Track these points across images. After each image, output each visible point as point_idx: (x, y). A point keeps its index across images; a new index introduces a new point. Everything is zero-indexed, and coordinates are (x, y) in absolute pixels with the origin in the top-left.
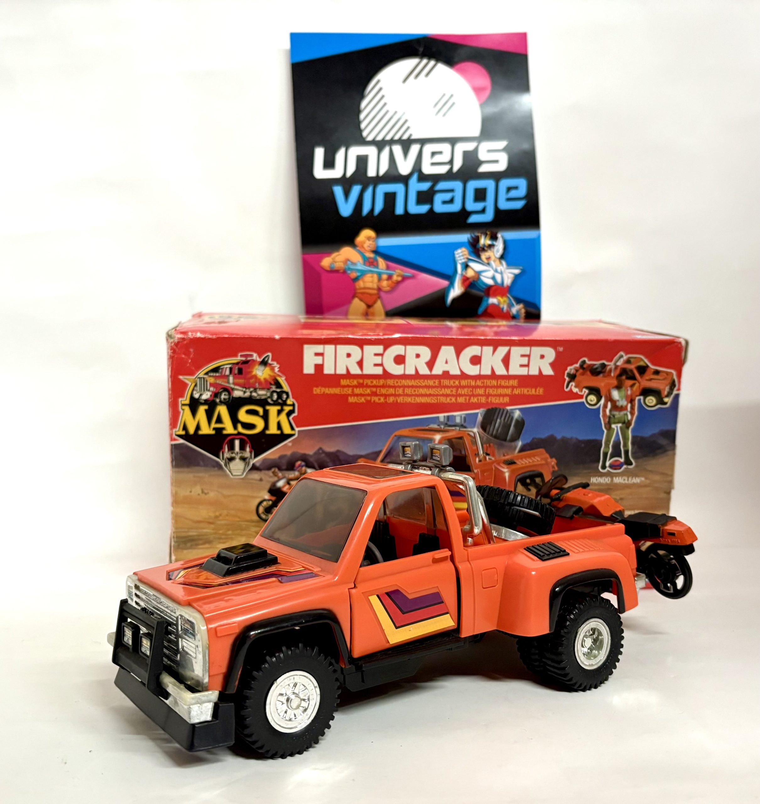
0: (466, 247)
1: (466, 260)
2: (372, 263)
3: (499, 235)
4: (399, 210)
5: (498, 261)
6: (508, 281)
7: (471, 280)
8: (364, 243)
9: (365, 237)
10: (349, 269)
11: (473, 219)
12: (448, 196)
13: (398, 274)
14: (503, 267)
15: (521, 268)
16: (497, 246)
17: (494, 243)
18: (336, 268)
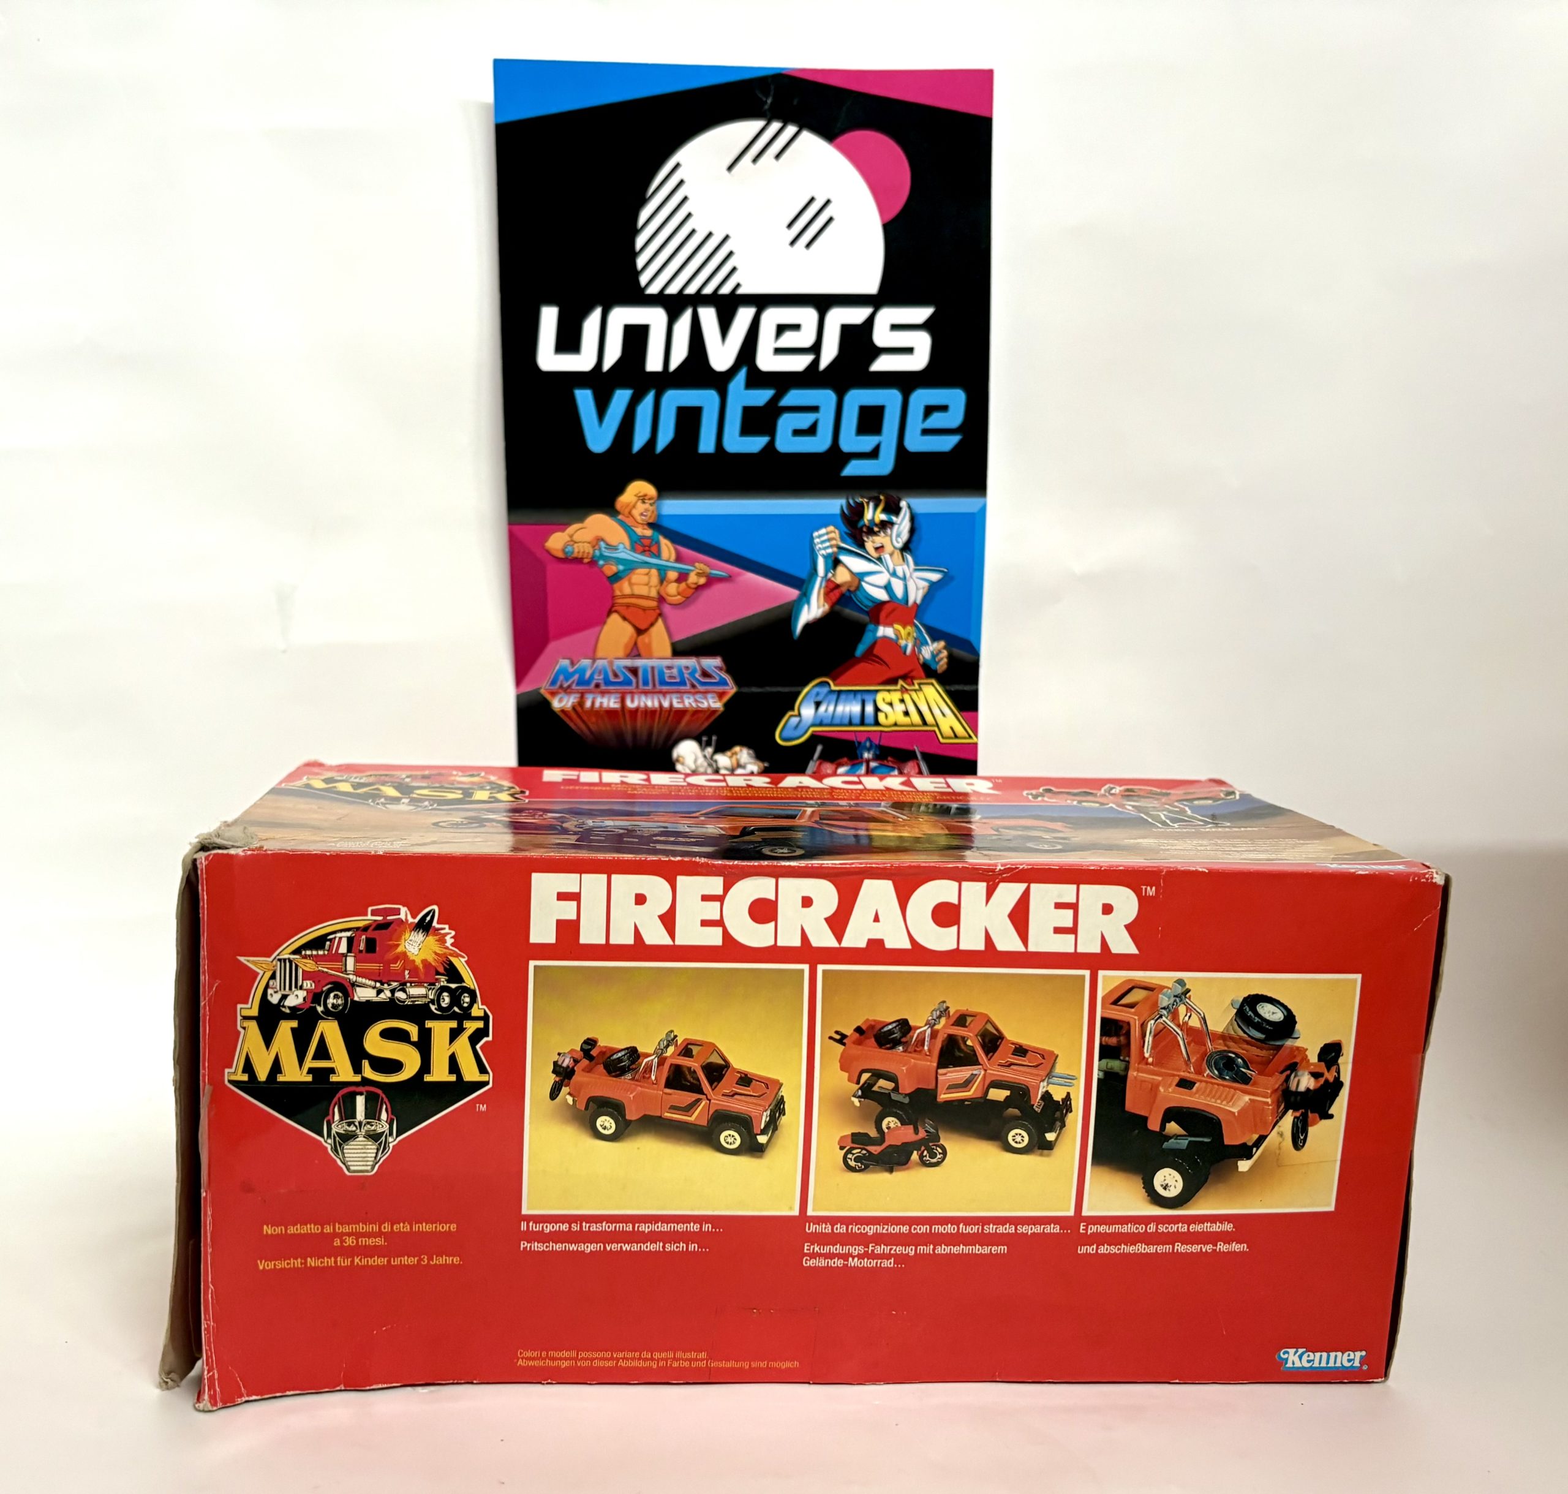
0: (835, 524)
1: (835, 549)
2: (647, 547)
4: (706, 444)
5: (897, 554)
6: (916, 595)
7: (844, 589)
8: (634, 506)
9: (635, 496)
11: (853, 469)
12: (804, 420)
13: (699, 571)
14: (906, 567)
15: (943, 570)
16: (898, 525)
18: (575, 555)
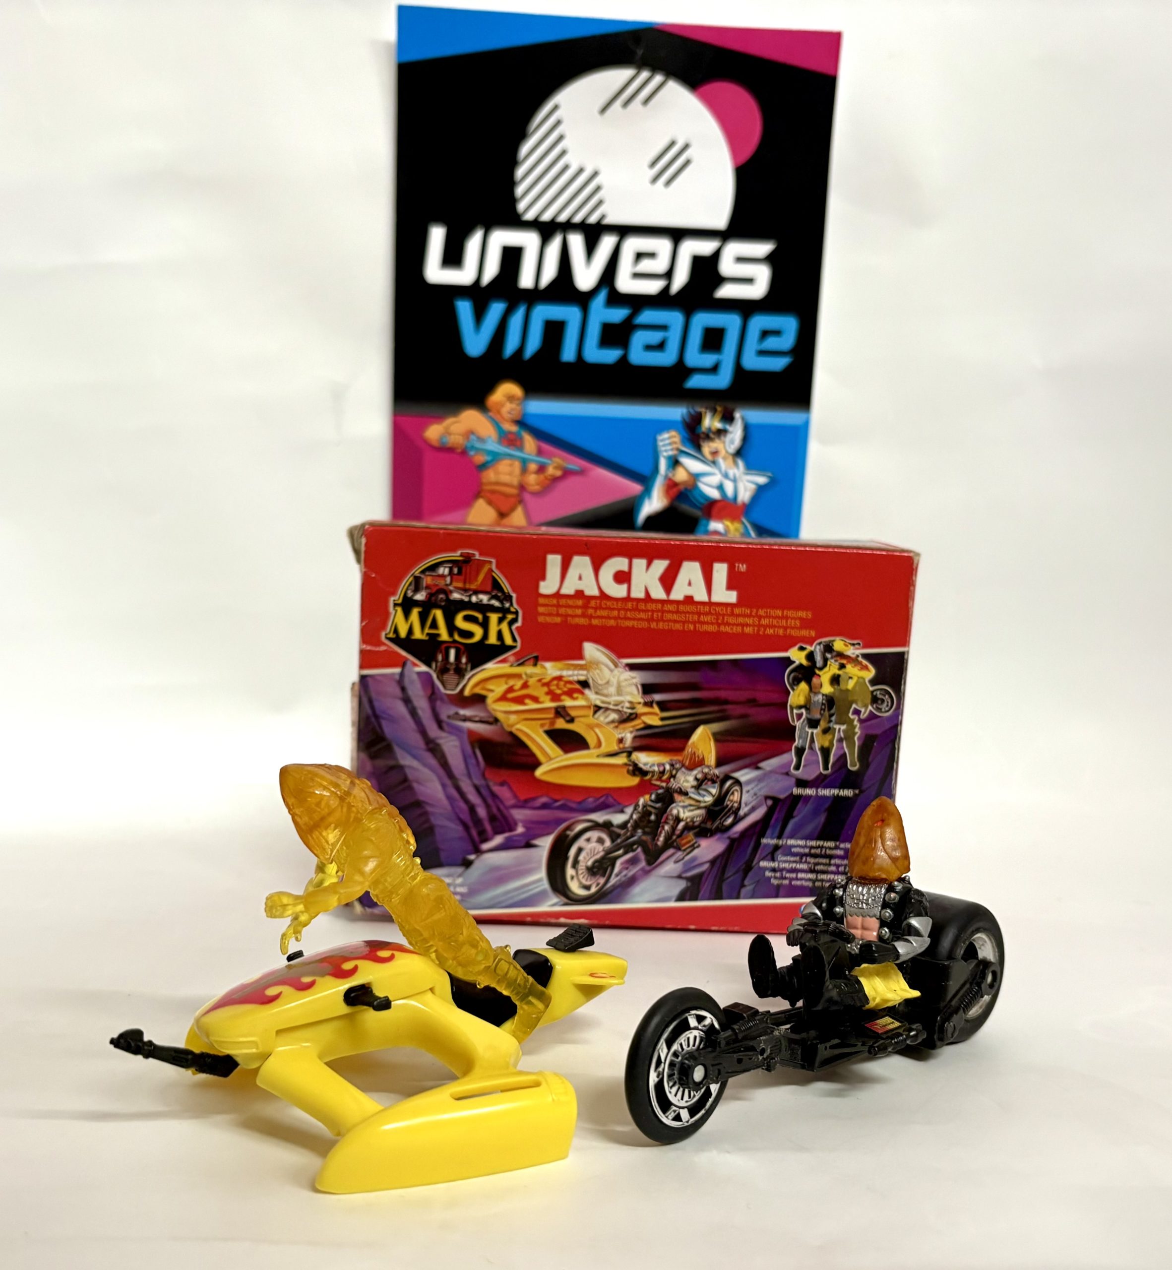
0: (676, 430)
1: (675, 452)
3: (738, 415)
9: (505, 396)
10: (473, 447)
12: (655, 337)
13: (555, 465)
15: (770, 474)
16: (731, 433)
17: (728, 427)
